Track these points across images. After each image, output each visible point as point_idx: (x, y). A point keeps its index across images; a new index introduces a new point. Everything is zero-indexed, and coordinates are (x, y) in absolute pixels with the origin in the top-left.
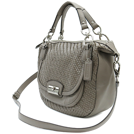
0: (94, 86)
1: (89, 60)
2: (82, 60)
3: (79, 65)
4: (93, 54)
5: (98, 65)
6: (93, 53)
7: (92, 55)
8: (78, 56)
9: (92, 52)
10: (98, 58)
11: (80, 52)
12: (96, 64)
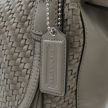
0: (71, 105)
1: (54, 33)
2: (34, 31)
3: (25, 47)
4: (68, 13)
5: (84, 45)
6: (66, 9)
7: (63, 15)
8: (20, 20)
9: (63, 7)
10: (81, 26)
11: (27, 8)
12: (76, 45)
